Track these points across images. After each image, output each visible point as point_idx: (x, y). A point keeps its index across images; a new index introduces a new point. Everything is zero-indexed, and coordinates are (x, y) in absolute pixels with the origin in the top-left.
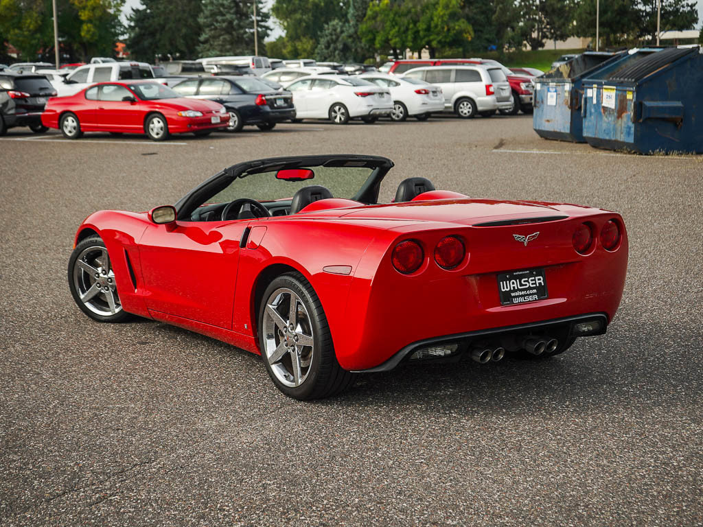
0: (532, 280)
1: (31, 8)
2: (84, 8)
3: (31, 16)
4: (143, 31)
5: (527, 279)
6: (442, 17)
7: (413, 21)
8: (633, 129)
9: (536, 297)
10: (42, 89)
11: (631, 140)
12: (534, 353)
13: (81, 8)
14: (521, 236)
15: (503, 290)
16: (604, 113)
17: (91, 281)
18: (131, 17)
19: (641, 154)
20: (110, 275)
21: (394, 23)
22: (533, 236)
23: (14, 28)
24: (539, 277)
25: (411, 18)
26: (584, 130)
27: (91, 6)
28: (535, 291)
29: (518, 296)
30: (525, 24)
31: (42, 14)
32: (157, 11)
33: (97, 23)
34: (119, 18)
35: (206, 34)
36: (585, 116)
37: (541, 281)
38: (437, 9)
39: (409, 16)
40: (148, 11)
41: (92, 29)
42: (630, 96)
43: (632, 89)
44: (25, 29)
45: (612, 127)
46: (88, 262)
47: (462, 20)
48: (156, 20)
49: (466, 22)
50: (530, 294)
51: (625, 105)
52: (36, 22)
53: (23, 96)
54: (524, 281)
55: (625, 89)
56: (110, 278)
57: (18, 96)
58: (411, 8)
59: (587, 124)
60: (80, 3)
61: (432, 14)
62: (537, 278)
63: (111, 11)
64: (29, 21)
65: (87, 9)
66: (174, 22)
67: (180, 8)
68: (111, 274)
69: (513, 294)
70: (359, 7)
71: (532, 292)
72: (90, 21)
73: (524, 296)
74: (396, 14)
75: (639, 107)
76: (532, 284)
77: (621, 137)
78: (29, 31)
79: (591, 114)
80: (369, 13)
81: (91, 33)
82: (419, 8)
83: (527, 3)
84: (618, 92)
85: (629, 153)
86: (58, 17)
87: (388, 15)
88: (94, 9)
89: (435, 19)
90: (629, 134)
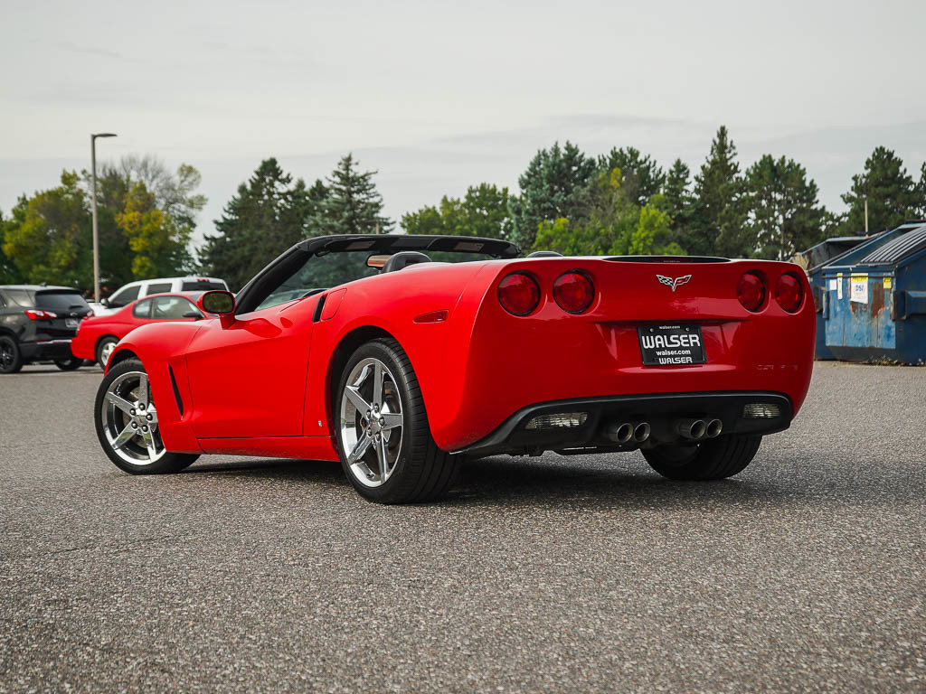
0: (684, 338)
1: (63, 236)
2: (137, 235)
3: (62, 248)
4: (219, 268)
5: (677, 336)
6: (644, 240)
7: (602, 246)
8: (893, 330)
9: (689, 359)
10: (73, 308)
11: (892, 345)
12: (691, 437)
13: (132, 236)
14: (668, 278)
15: (646, 347)
16: (854, 311)
17: (125, 420)
18: (203, 250)
19: (906, 365)
20: (149, 411)
21: (575, 250)
22: (684, 280)
23: (38, 264)
24: (694, 336)
25: (600, 242)
26: (828, 337)
27: (148, 231)
28: (688, 352)
29: (666, 357)
30: (764, 250)
31: (78, 244)
32: (240, 238)
33: (156, 255)
34: (187, 248)
35: (310, 271)
36: (828, 319)
37: (697, 341)
38: (636, 230)
39: (598, 239)
40: (228, 239)
41: (148, 264)
42: (887, 284)
43: (889, 274)
44: (54, 265)
45: (865, 329)
46: (121, 395)
47: (673, 244)
48: (239, 250)
49: (678, 247)
50: (682, 356)
51: (881, 298)
52: (70, 254)
53: (47, 316)
54: (674, 339)
55: (880, 275)
56: (149, 414)
57: (40, 316)
58: (600, 229)
59: (830, 328)
60: (131, 228)
61: (630, 236)
62: (691, 336)
63: (175, 239)
64: (58, 254)
65: (141, 235)
66: (264, 254)
67: (272, 234)
68: (151, 408)
69: (659, 353)
70: (526, 229)
71: (684, 352)
72: (145, 253)
73: (674, 356)
74: (577, 237)
75: (901, 298)
76: (685, 343)
77: (880, 343)
78: (60, 267)
79: (836, 315)
80: (540, 237)
81: (146, 269)
82: (610, 228)
83: (766, 221)
84: (872, 280)
85: (891, 364)
86: (101, 248)
87: (567, 239)
88: (150, 235)
89: (634, 243)
90: (889, 336)
